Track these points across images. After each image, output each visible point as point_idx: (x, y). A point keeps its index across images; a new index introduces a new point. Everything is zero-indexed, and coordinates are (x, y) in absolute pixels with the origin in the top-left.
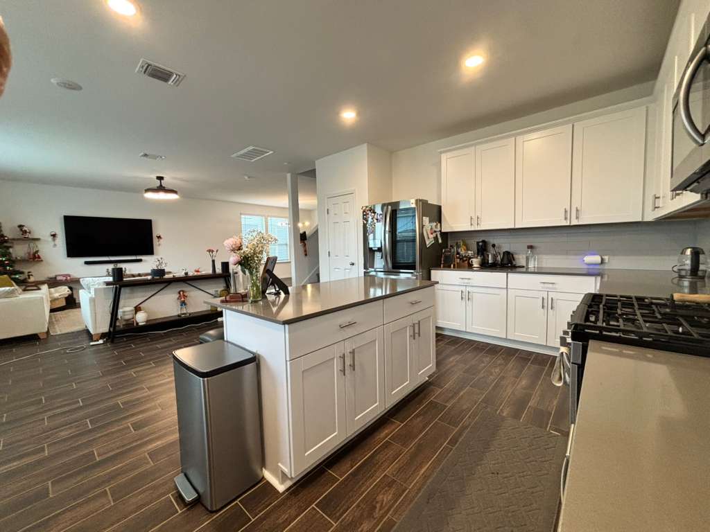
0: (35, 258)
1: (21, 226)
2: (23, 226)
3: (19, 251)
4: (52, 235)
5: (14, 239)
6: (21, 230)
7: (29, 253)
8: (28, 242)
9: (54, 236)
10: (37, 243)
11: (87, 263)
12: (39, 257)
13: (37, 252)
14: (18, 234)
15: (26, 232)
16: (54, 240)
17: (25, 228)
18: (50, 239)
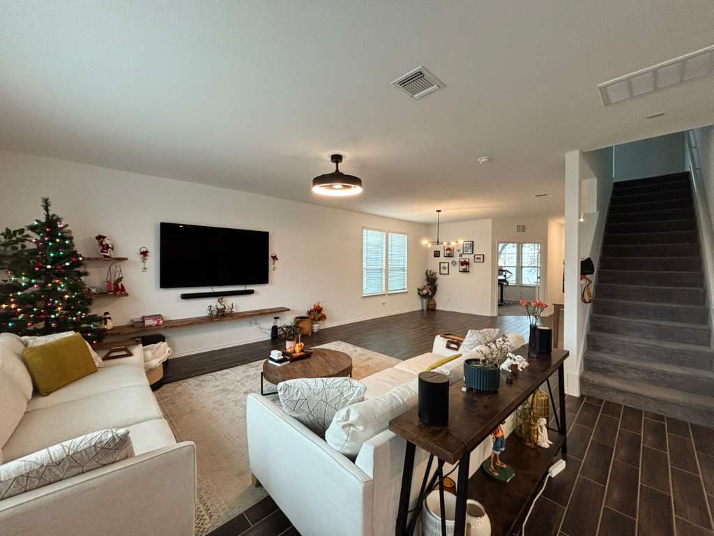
0: (117, 290)
1: (100, 238)
2: (104, 237)
3: (95, 278)
4: (141, 253)
5: (89, 259)
6: (101, 244)
7: (109, 282)
8: (109, 264)
9: (145, 254)
10: (123, 265)
11: (185, 297)
12: (123, 289)
13: (120, 279)
14: (95, 251)
15: (107, 247)
16: (144, 261)
17: (106, 241)
18: (139, 258)
